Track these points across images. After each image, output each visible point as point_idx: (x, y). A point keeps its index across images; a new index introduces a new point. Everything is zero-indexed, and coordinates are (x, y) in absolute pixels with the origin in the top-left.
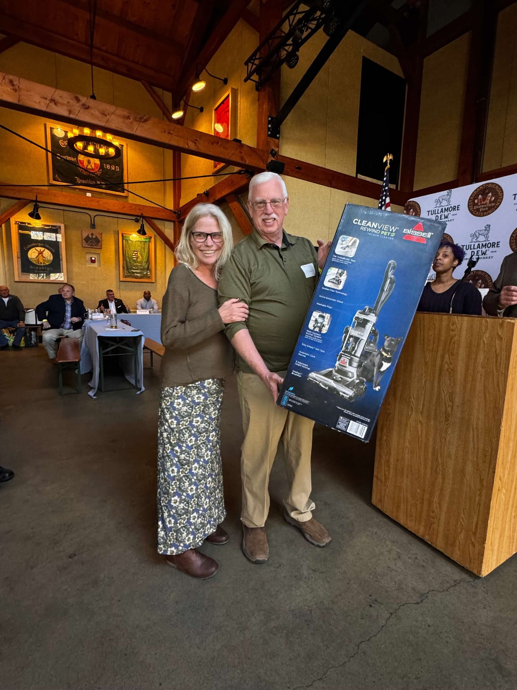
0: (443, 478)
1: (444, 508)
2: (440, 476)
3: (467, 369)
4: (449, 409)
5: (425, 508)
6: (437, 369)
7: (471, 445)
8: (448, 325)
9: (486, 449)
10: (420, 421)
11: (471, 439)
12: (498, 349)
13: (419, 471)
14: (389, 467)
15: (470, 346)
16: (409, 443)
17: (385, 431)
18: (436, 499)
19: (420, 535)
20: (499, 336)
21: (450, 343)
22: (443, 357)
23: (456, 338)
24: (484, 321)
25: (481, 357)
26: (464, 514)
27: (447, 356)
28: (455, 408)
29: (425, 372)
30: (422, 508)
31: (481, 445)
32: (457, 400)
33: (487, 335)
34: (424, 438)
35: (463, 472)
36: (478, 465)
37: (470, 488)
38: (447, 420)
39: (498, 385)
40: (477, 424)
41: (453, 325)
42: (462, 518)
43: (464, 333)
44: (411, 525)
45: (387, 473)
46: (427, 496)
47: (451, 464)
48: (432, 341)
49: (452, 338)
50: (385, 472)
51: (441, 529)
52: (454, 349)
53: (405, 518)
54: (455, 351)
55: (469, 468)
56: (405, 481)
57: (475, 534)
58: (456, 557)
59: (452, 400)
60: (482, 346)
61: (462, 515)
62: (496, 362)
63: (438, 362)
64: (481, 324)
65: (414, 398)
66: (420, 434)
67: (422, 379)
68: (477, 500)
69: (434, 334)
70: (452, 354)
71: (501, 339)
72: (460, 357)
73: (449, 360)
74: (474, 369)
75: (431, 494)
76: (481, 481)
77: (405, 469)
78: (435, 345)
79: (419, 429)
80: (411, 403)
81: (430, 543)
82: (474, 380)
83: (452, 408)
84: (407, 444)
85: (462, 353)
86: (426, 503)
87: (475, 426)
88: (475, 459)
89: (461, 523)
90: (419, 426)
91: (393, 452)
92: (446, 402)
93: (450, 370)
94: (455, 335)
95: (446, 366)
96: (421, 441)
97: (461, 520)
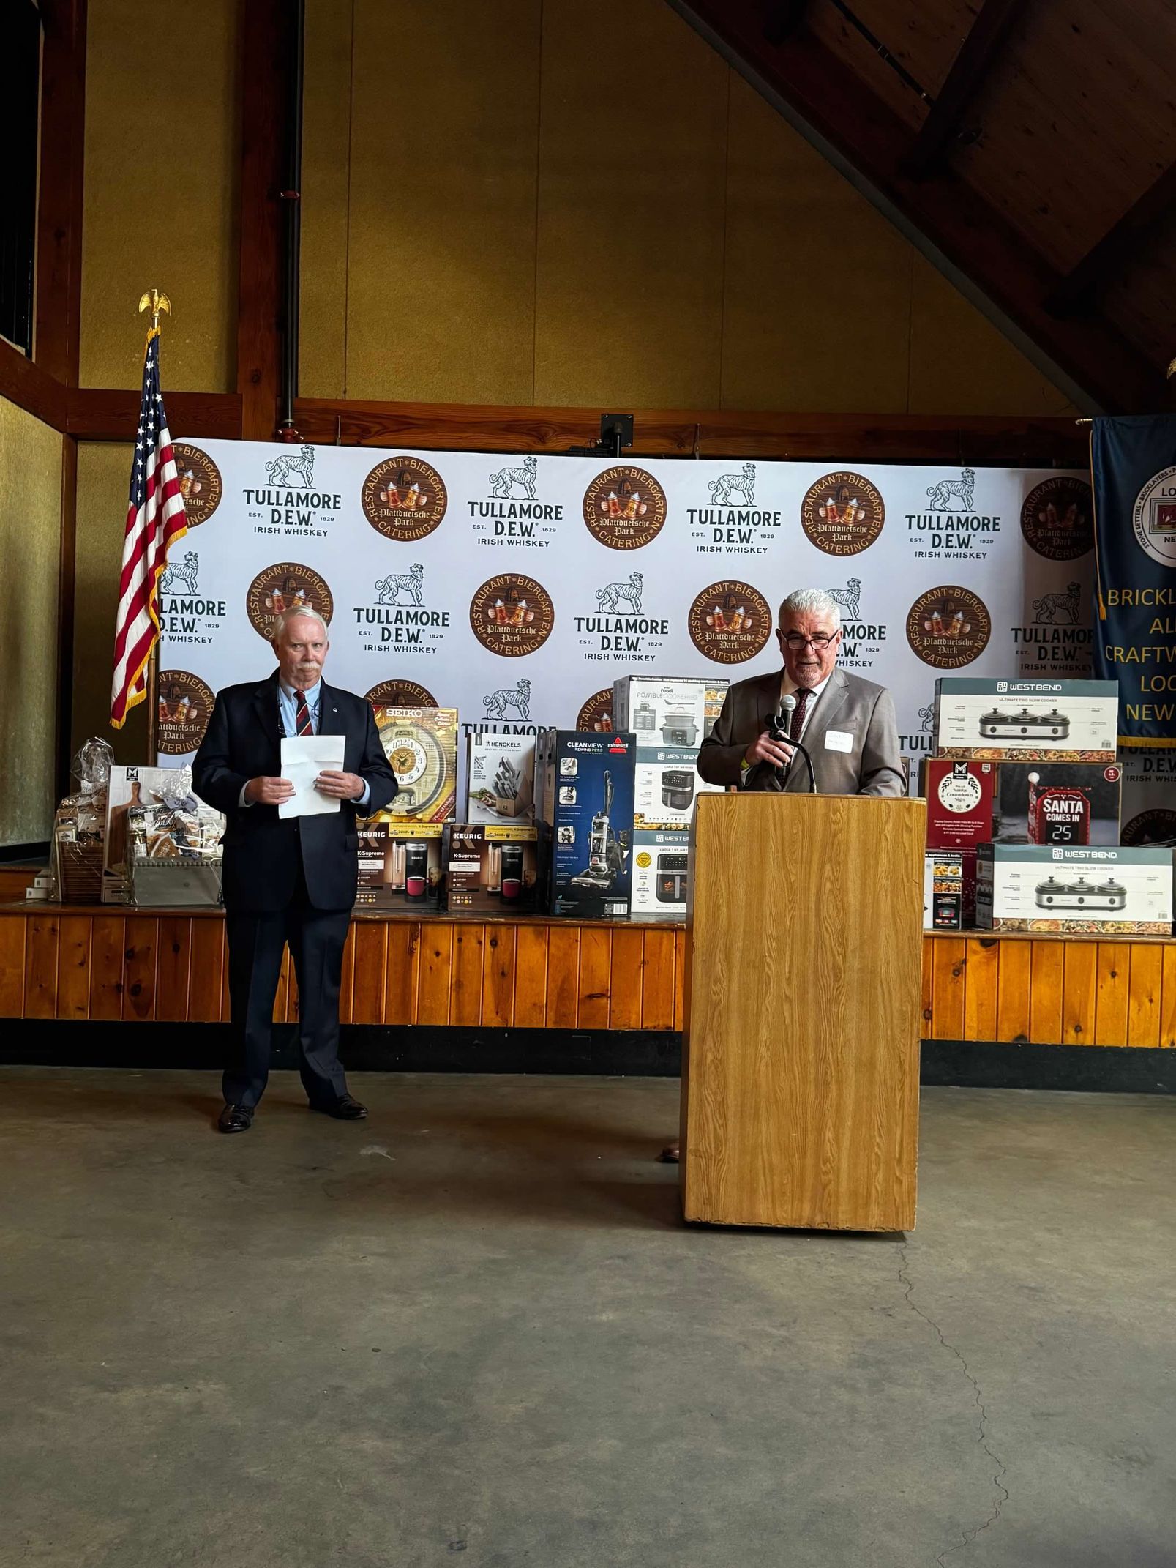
0: (840, 1089)
1: (846, 1143)
2: (834, 1087)
3: (864, 885)
4: (840, 960)
5: (810, 1161)
6: (813, 890)
7: (881, 1012)
8: (827, 815)
9: (904, 1009)
10: (786, 997)
11: (880, 1000)
12: (906, 845)
13: (792, 1095)
14: (725, 1117)
15: (864, 843)
16: (768, 1048)
17: (709, 1042)
18: (829, 1135)
19: (803, 1224)
20: (907, 826)
21: (832, 844)
22: (822, 869)
23: (841, 836)
24: (883, 804)
25: (884, 864)
26: (880, 1136)
27: (828, 867)
28: (848, 953)
29: (790, 903)
30: (803, 1168)
31: (896, 1005)
32: (853, 940)
33: (890, 826)
34: (797, 1027)
35: (872, 1064)
36: (893, 1040)
37: (886, 1084)
38: (837, 979)
39: (912, 903)
40: (887, 972)
41: (835, 813)
42: (878, 1144)
43: (854, 825)
44: (784, 1217)
45: (720, 1132)
46: (811, 1138)
47: (850, 1056)
48: (799, 844)
49: (835, 836)
50: (715, 1129)
51: (844, 1188)
52: (839, 855)
53: (770, 1206)
54: (842, 856)
55: (881, 1051)
56: (764, 1130)
57: (899, 1161)
58: (872, 1225)
59: (843, 942)
60: (883, 844)
61: (878, 1140)
62: (907, 867)
63: (814, 880)
64: (879, 807)
65: (770, 956)
66: (788, 1021)
67: (785, 916)
68: (898, 1101)
69: (802, 831)
70: (838, 863)
71: (909, 830)
72: (851, 866)
73: (833, 873)
74: (875, 884)
75: (820, 1130)
76: (901, 1064)
77: (763, 1105)
78: (805, 851)
79: (787, 1014)
80: (767, 969)
81: (825, 1226)
82: (876, 900)
83: (845, 957)
84: (763, 1051)
85: (854, 858)
86: (810, 1152)
87: (883, 977)
88: (889, 1032)
89: (876, 1154)
90: (786, 1006)
91: (731, 1081)
92: (834, 948)
93: (835, 891)
94: (840, 830)
95: (828, 885)
96: (792, 1036)
97: (877, 1150)
